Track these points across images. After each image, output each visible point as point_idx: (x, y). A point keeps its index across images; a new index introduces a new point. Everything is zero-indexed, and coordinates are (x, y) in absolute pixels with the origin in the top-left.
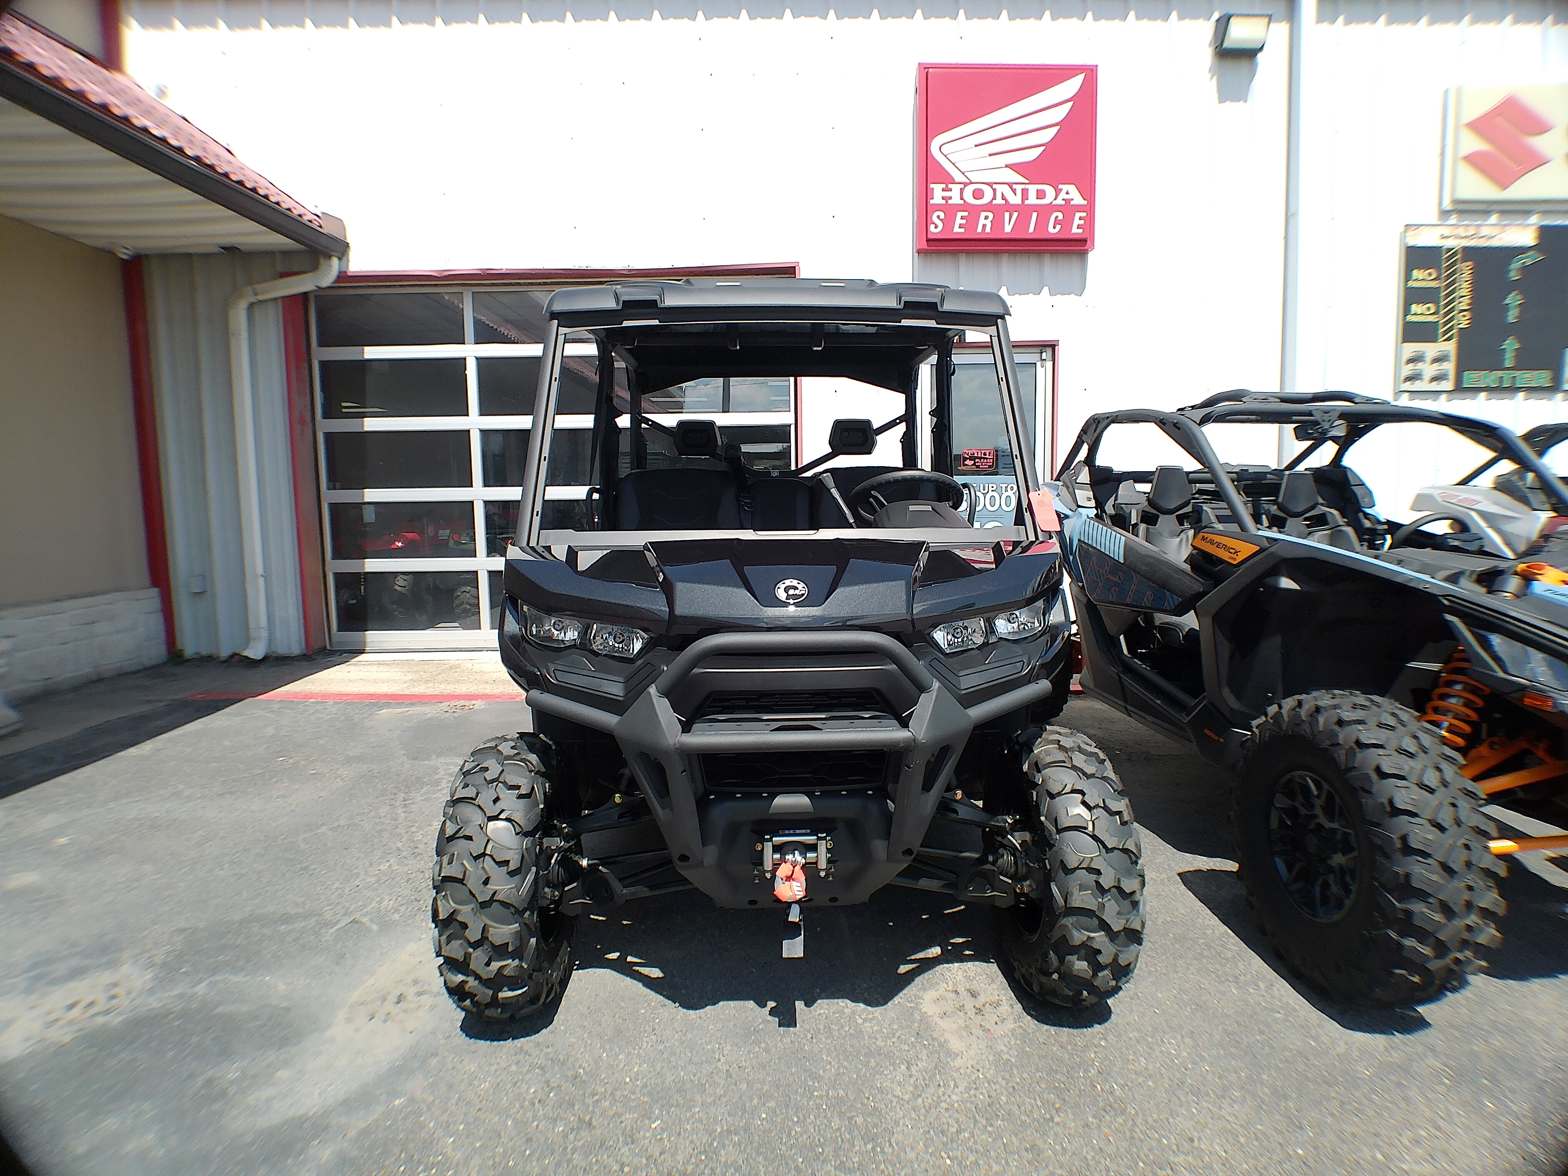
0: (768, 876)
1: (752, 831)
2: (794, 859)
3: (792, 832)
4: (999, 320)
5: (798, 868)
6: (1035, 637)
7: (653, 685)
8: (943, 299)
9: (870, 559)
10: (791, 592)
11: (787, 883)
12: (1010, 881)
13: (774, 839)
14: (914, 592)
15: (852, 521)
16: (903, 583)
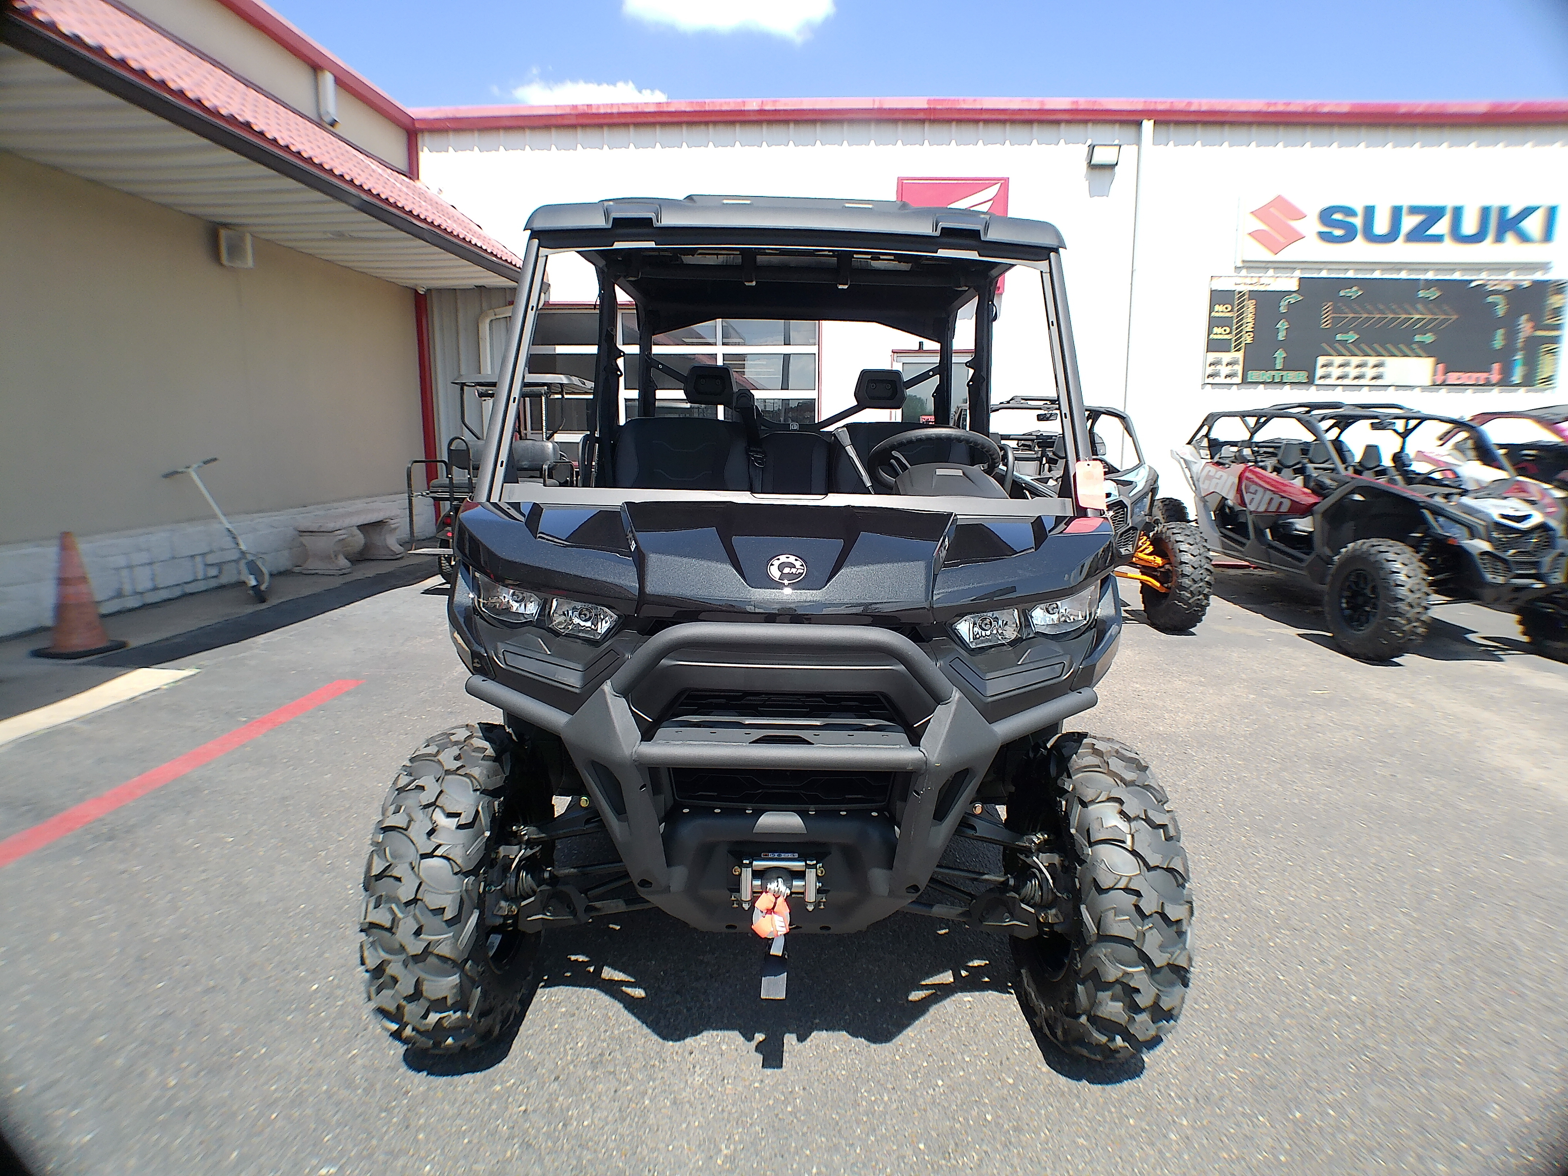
0: (746, 906)
1: (730, 852)
2: (777, 889)
3: (776, 855)
4: (1052, 254)
5: (781, 900)
6: (1079, 633)
7: (609, 682)
8: (987, 228)
9: (886, 534)
10: (786, 570)
11: (767, 916)
12: (1033, 911)
13: (755, 863)
14: (935, 576)
15: (869, 484)
16: (921, 564)
